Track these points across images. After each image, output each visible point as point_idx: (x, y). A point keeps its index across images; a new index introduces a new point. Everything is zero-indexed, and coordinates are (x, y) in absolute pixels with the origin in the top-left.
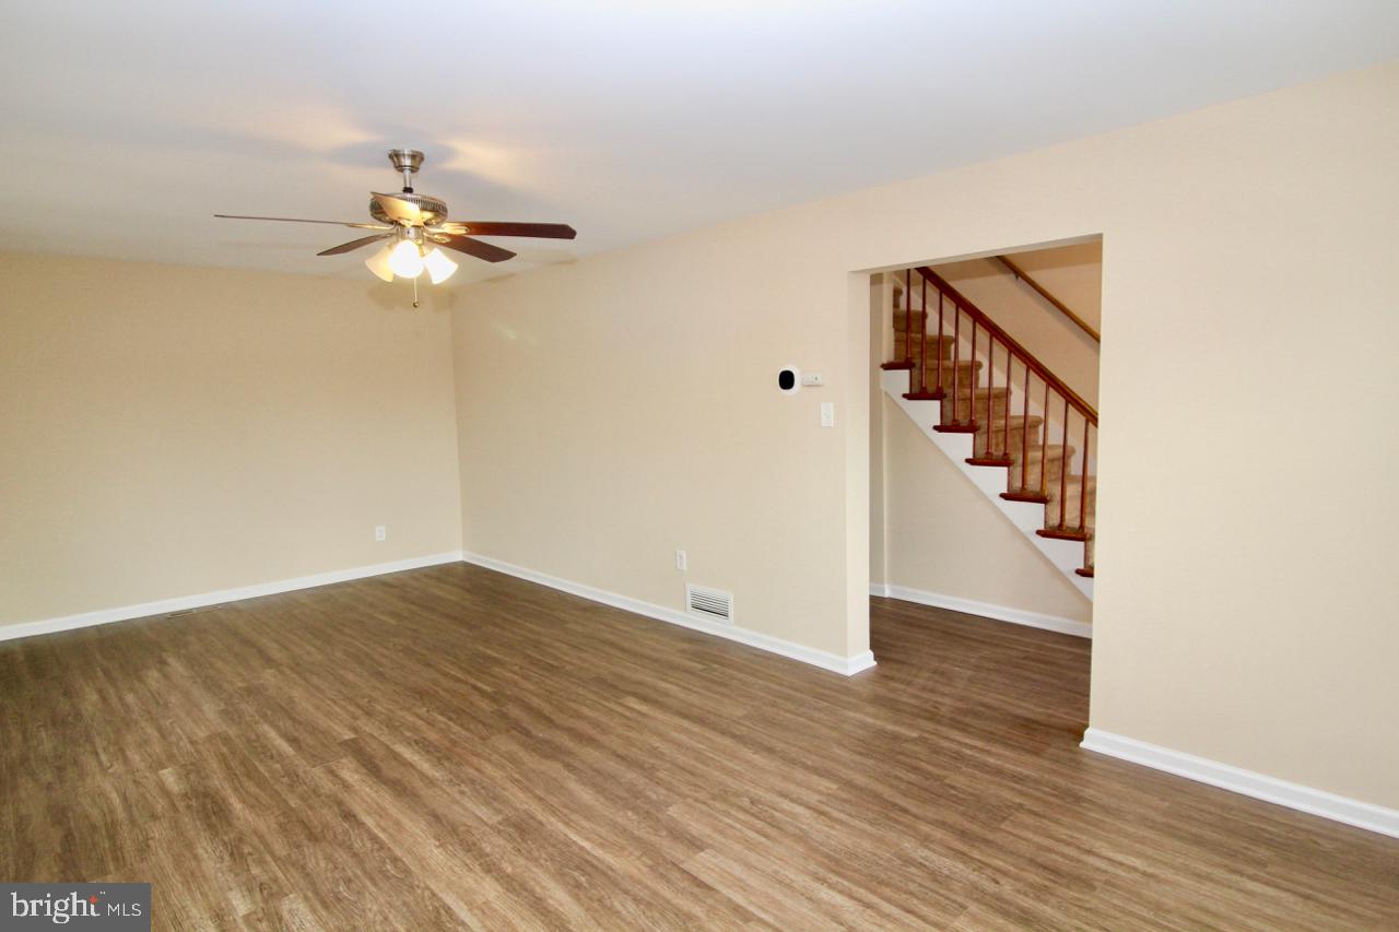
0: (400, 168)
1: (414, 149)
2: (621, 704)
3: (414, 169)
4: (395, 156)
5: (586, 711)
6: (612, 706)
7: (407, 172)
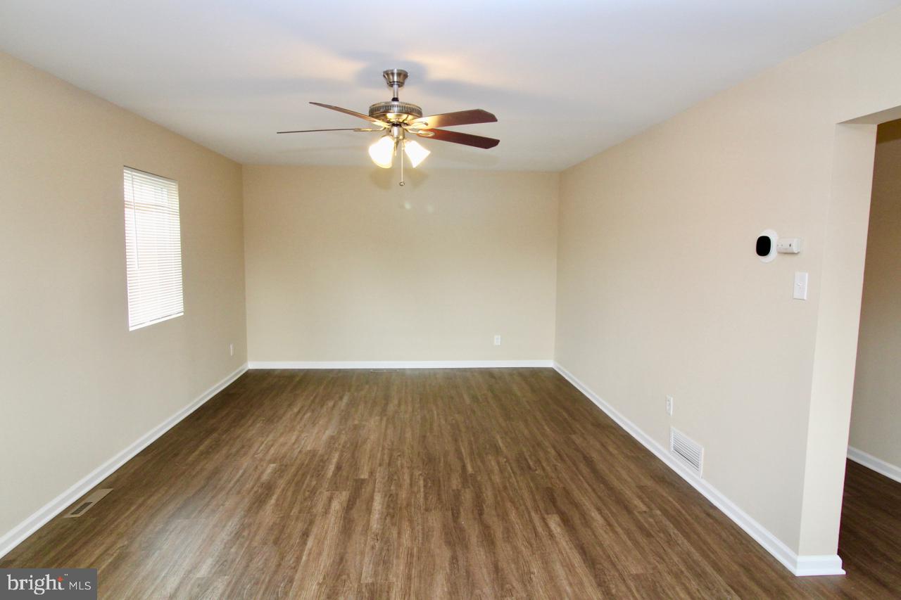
0: (391, 84)
1: (400, 69)
2: (544, 519)
3: (401, 84)
4: (387, 74)
5: (513, 516)
6: (536, 518)
7: (396, 86)
